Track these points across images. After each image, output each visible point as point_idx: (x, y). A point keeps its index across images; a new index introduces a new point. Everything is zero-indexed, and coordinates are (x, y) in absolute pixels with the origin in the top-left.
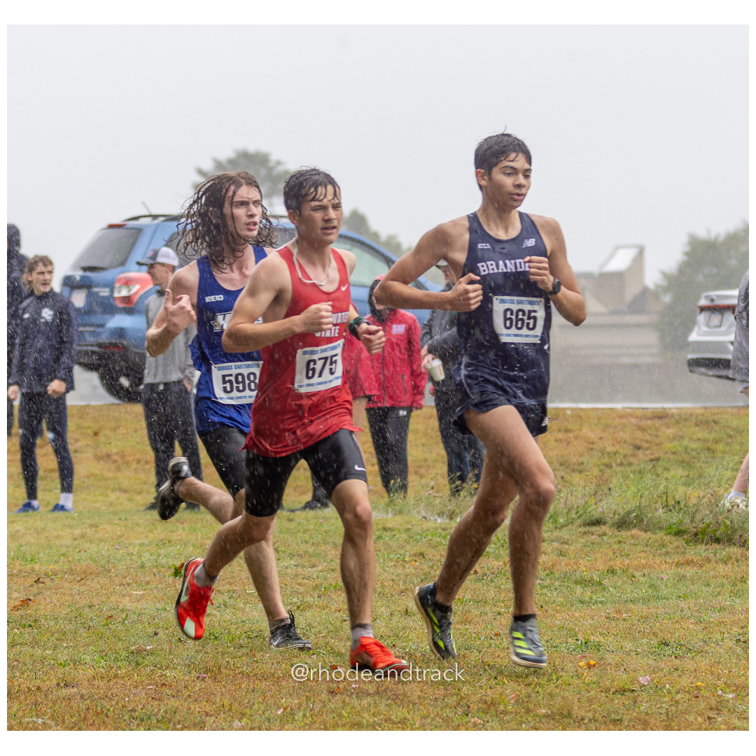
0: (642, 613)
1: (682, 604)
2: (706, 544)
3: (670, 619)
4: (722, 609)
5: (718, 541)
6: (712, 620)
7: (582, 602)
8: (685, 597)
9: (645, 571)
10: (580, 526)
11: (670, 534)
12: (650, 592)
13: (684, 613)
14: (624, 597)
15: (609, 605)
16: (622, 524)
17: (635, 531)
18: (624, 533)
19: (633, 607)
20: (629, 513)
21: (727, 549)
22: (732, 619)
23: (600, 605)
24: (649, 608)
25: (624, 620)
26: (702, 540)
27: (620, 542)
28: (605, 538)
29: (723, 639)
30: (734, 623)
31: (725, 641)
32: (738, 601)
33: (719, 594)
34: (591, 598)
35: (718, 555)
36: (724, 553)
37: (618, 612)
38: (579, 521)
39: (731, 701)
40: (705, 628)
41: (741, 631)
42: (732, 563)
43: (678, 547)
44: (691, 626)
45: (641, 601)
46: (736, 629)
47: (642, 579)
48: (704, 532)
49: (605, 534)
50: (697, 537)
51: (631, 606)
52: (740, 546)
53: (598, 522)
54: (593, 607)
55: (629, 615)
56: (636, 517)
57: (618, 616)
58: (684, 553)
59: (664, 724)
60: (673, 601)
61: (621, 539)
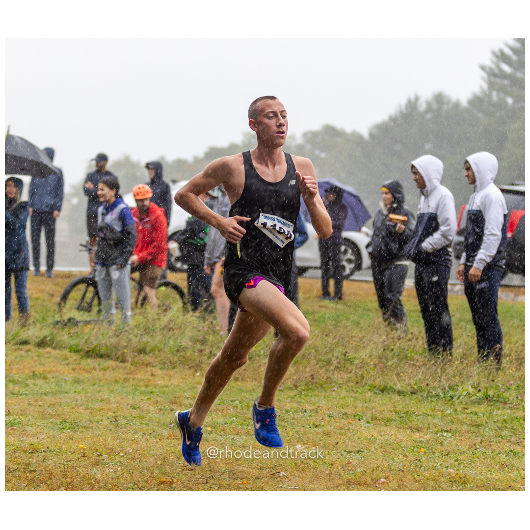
0: (51, 401)
1: (77, 396)
2: (94, 358)
3: (69, 406)
4: (102, 401)
5: (101, 356)
6: (95, 407)
7: (13, 394)
8: (79, 393)
9: (54, 374)
10: (13, 345)
11: (71, 351)
12: (57, 388)
13: (78, 402)
14: (40, 391)
15: (30, 396)
16: (42, 344)
17: (49, 349)
18: (41, 350)
19: (45, 398)
20: (45, 337)
21: (107, 362)
22: (108, 407)
23: (24, 396)
24: (56, 399)
25: (40, 406)
26: (92, 355)
27: (38, 356)
28: (30, 353)
29: (102, 420)
30: (109, 409)
31: (103, 421)
32: (112, 395)
33: (100, 391)
34: (19, 392)
35: (101, 366)
36: (105, 364)
37: (36, 401)
38: (13, 342)
39: (106, 460)
40: (91, 413)
41: (114, 415)
42: (110, 372)
43: (76, 360)
44: (82, 411)
45: (51, 394)
46: (110, 413)
47: (52, 380)
48: (93, 351)
49: (29, 350)
50: (89, 354)
51: (44, 397)
52: (115, 360)
53: (25, 343)
54: (20, 397)
55: (43, 402)
56: (50, 340)
57: (36, 404)
58: (79, 364)
59: (62, 473)
60: (72, 395)
61: (39, 354)
